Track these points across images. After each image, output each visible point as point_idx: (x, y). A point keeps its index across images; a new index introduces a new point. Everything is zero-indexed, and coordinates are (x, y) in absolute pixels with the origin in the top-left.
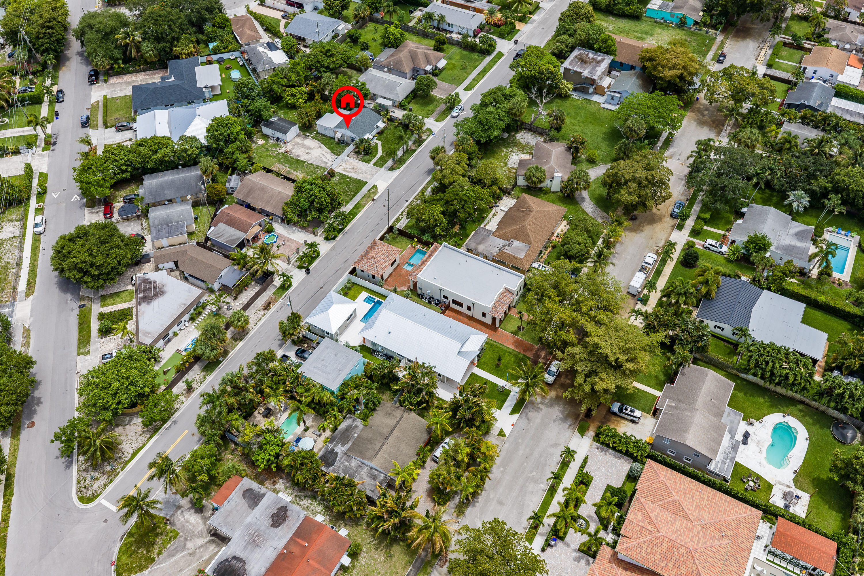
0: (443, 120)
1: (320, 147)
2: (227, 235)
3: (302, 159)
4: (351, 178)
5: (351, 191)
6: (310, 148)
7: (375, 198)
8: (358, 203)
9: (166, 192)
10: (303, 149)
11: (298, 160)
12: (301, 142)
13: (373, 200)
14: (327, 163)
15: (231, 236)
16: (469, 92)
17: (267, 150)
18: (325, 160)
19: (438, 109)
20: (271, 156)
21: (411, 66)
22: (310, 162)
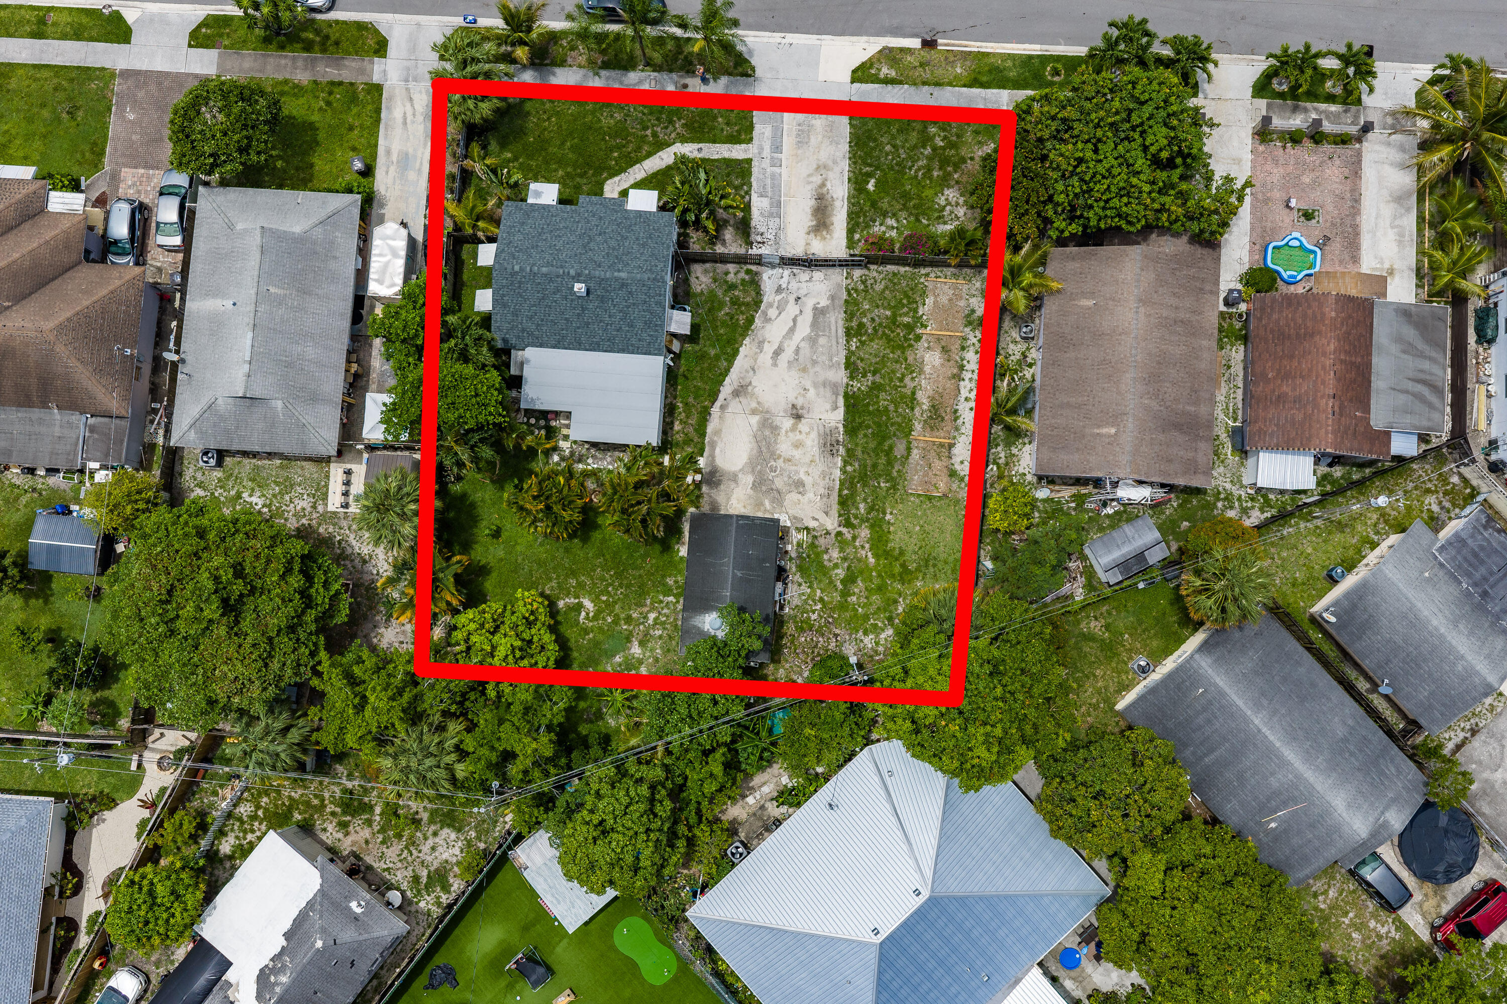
0: (361, 26)
1: (740, 391)
2: (1411, 363)
3: (836, 417)
4: (858, 182)
5: (926, 139)
6: (768, 426)
7: (915, 43)
8: (975, 82)
9: (1341, 732)
10: (784, 447)
11: (852, 427)
12: (748, 480)
13: (929, 44)
14: (819, 312)
15: (1409, 349)
16: (130, 16)
17: (850, 580)
18: (804, 329)
19: (302, 77)
20: (879, 542)
21: (88, 273)
22: (840, 376)
